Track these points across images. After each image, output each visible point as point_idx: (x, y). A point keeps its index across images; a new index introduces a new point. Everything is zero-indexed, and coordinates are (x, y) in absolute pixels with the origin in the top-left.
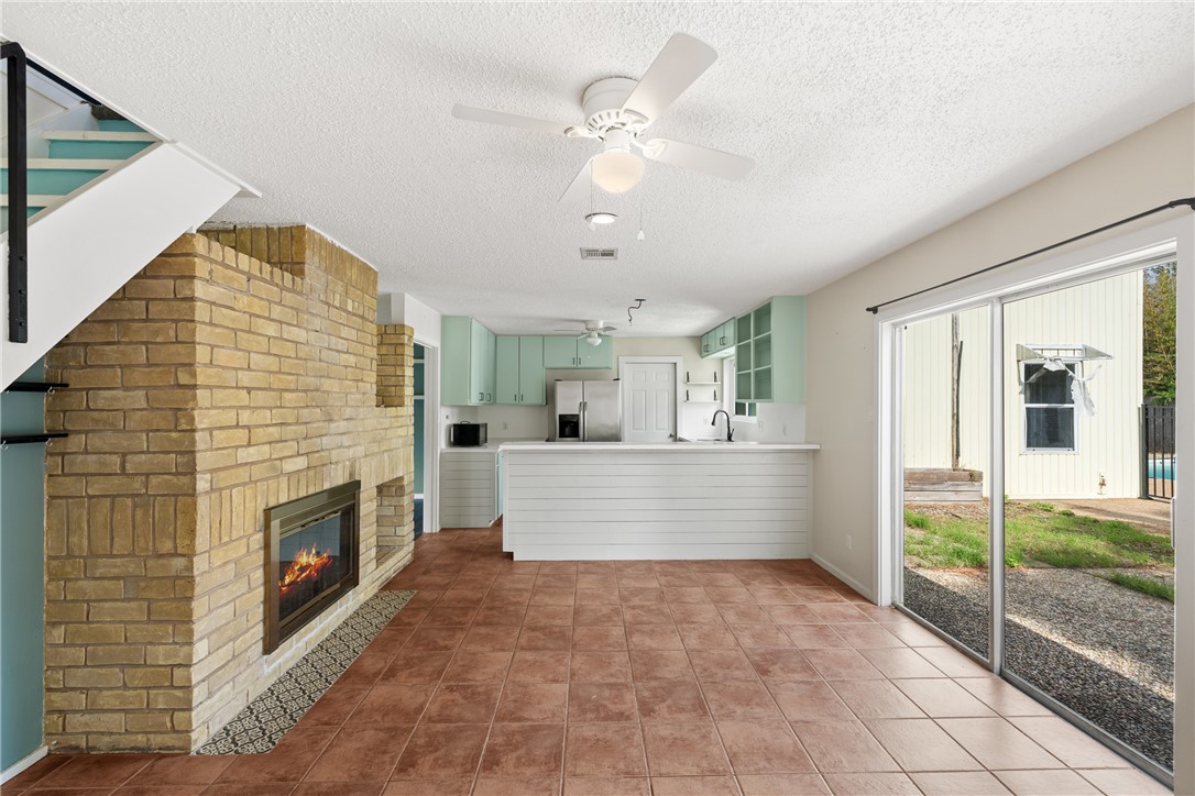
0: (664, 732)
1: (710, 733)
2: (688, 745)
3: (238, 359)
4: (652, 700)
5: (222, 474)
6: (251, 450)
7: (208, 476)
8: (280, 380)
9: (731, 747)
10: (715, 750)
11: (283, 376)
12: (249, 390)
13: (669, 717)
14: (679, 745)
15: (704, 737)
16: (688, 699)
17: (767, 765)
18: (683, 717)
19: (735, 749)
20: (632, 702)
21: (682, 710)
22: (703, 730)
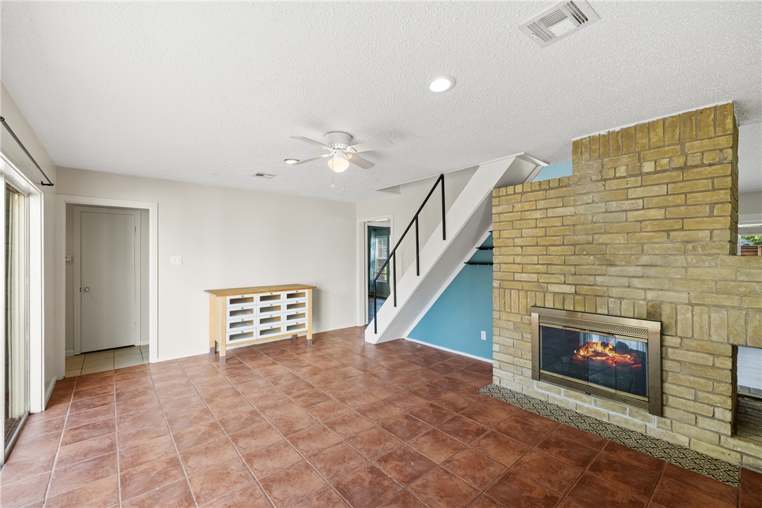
0: (353, 463)
1: (327, 475)
2: (335, 462)
3: (515, 233)
4: (378, 480)
5: (505, 283)
6: (523, 275)
7: (499, 282)
8: (546, 240)
9: (311, 472)
10: (319, 466)
11: (549, 238)
12: (522, 247)
13: (358, 473)
14: (340, 459)
15: (329, 471)
16: (355, 493)
17: (288, 471)
18: (350, 477)
19: (309, 472)
20: (388, 472)
21: (354, 482)
22: (332, 474)
